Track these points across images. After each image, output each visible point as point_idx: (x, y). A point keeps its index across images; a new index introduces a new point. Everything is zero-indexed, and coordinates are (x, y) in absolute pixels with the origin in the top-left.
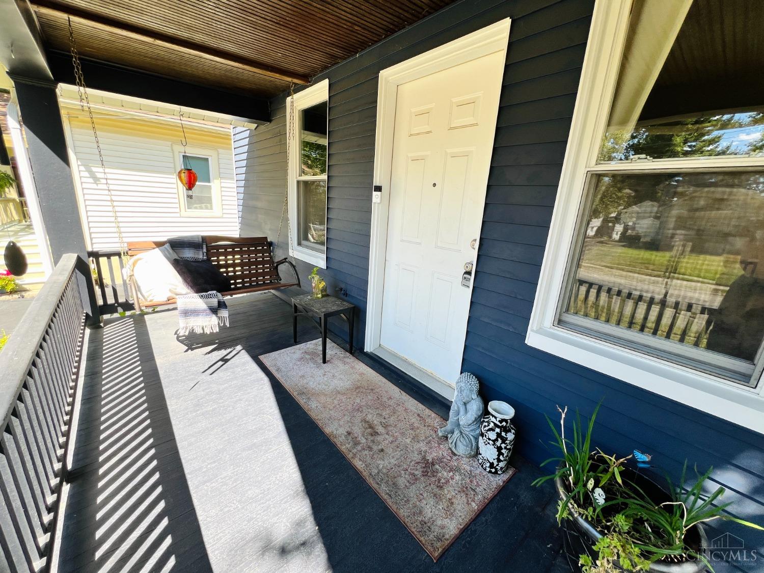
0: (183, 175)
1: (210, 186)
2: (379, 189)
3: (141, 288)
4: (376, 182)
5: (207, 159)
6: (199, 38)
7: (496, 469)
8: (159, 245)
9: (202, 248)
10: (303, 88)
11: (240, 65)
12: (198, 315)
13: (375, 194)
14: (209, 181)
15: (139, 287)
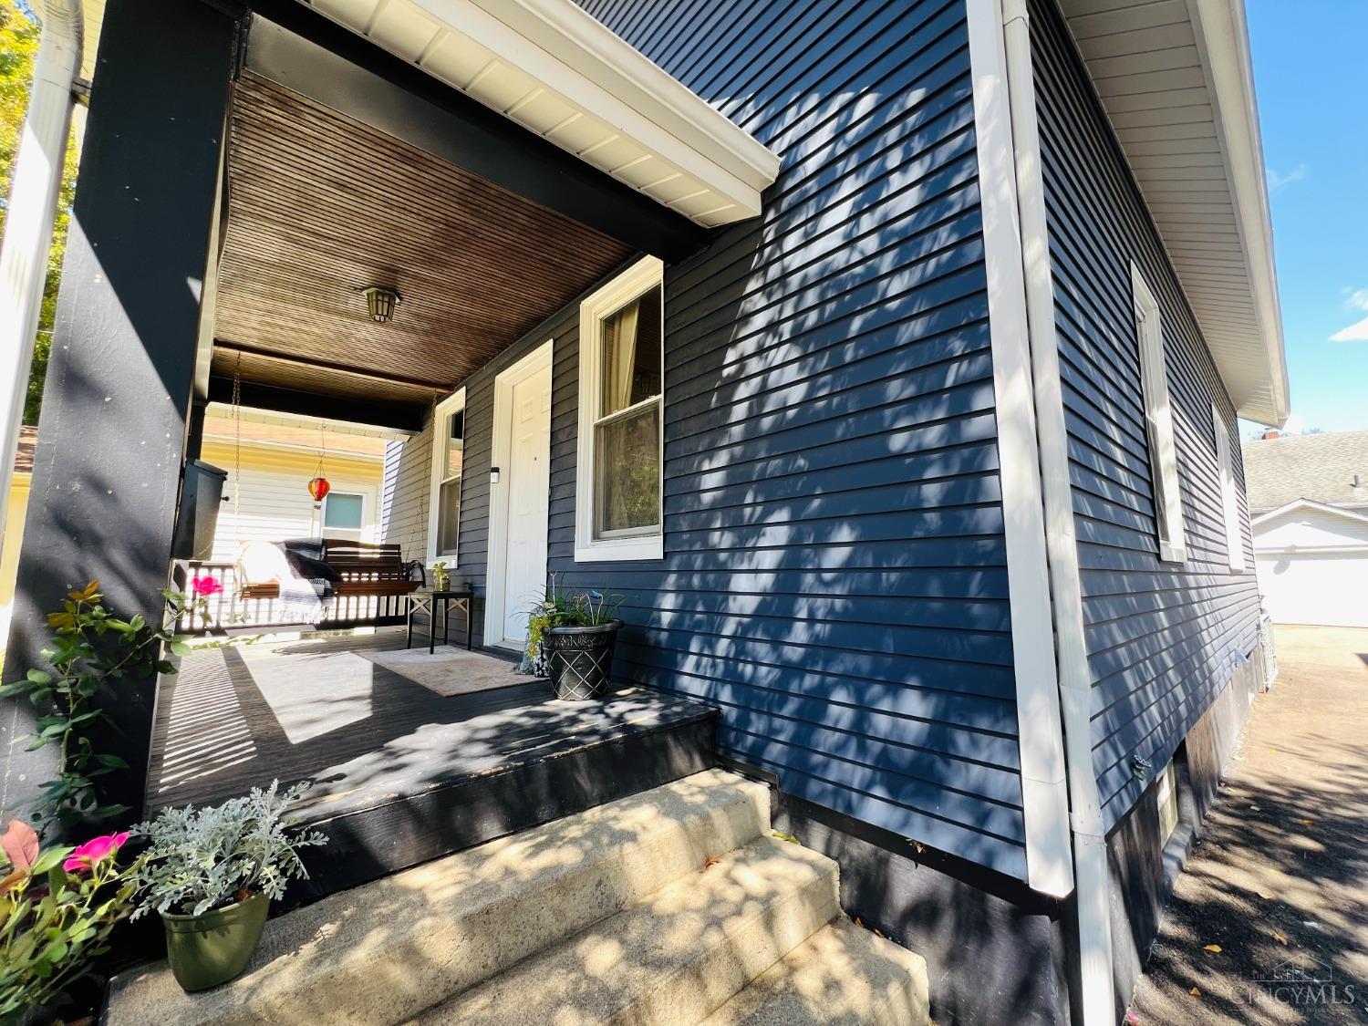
0: (314, 485)
1: (359, 532)
2: (496, 470)
3: (247, 573)
4: (494, 465)
5: (359, 498)
6: (344, 361)
7: (543, 671)
8: (276, 543)
9: (321, 552)
10: (448, 396)
11: (383, 380)
12: (299, 601)
13: (494, 476)
14: (360, 528)
15: (245, 572)
